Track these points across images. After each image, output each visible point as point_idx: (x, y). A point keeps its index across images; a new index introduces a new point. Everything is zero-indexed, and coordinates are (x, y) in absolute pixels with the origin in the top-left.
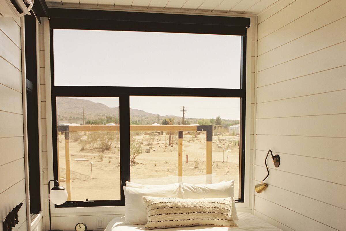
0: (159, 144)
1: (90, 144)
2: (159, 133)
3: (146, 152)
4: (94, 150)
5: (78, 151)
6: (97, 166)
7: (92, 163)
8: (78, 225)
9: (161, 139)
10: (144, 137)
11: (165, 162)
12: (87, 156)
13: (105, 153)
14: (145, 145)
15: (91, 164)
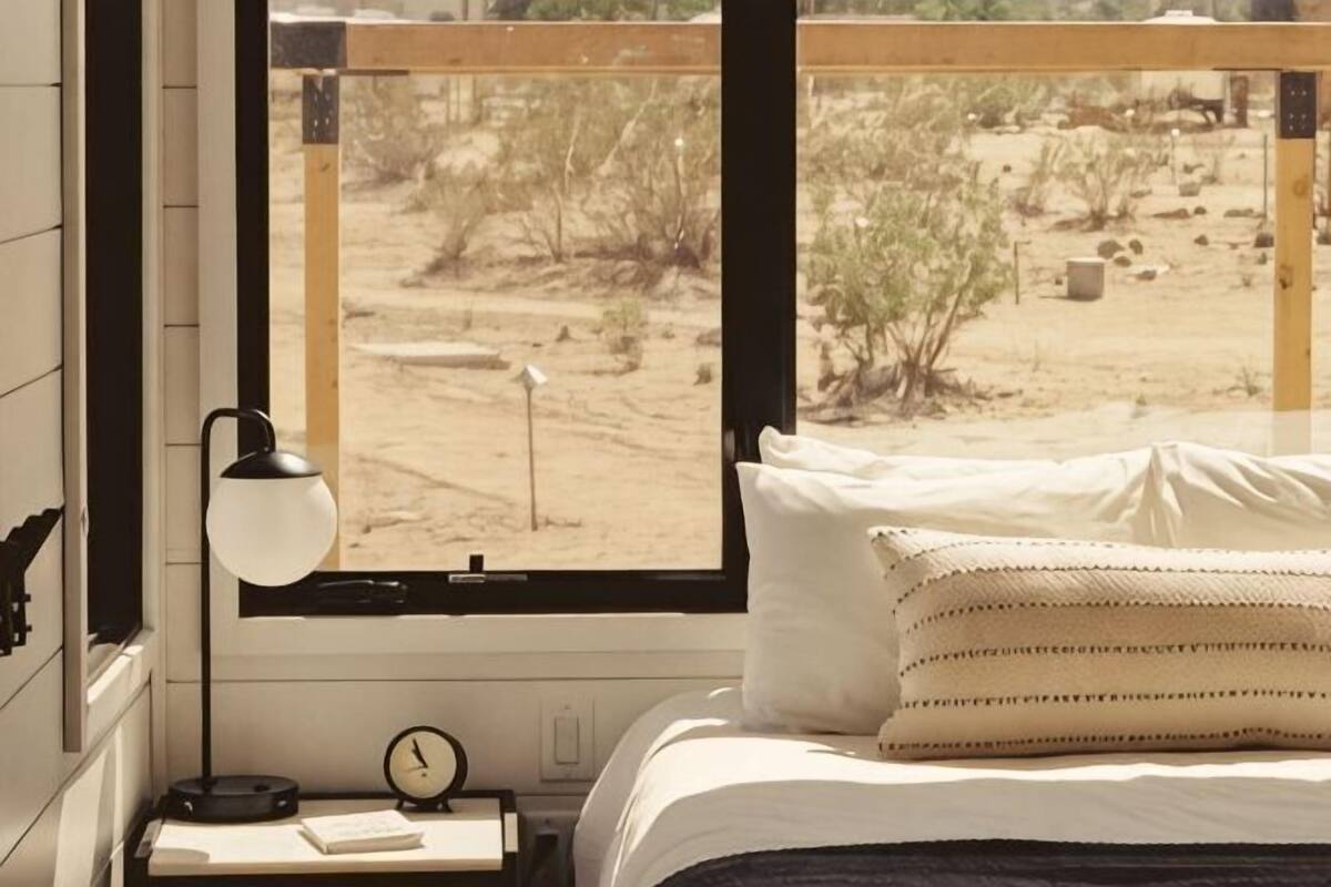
0: (1200, 211)
1: (528, 208)
2: (1215, 107)
3: (1063, 290)
4: (560, 267)
5: (406, 273)
6: (581, 413)
7: (538, 376)
8: (407, 742)
9: (1227, 169)
10: (1055, 143)
11: (1232, 382)
12: (494, 322)
13: (667, 296)
14: (1065, 225)
15: (529, 388)
